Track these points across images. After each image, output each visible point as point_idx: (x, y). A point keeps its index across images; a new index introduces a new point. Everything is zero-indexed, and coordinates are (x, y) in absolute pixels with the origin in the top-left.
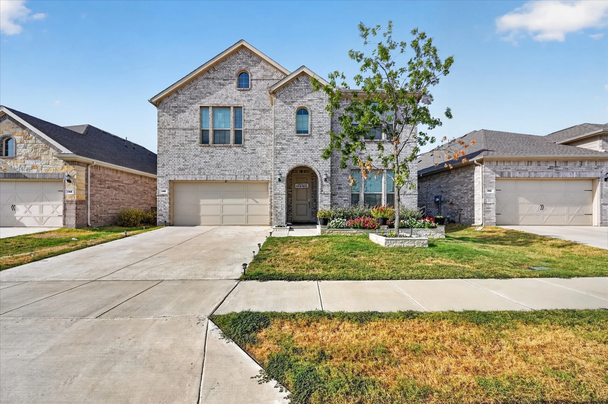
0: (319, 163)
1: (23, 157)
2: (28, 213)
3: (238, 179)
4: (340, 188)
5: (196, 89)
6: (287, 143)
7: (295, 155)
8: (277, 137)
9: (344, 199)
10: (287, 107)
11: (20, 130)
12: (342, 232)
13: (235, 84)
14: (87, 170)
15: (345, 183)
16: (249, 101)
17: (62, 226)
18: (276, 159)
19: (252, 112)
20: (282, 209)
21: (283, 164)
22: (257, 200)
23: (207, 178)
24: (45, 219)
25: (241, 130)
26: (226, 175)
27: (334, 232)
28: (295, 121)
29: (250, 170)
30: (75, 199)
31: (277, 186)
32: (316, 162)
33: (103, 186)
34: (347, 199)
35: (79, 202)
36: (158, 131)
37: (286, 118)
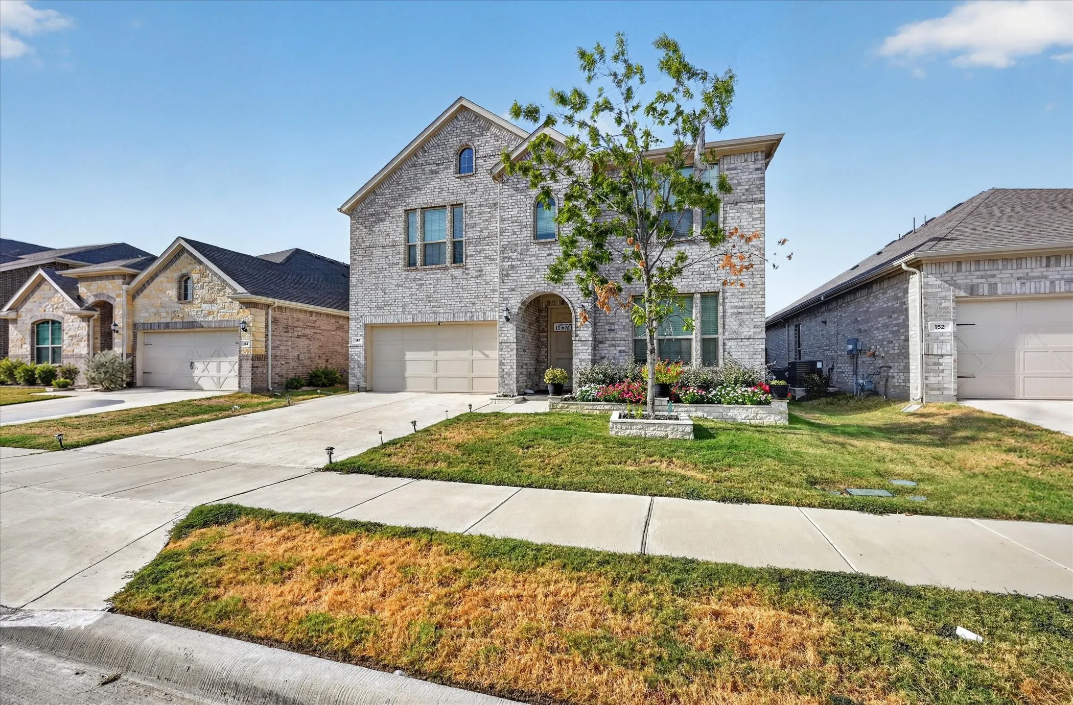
0: (572, 287)
1: (199, 301)
2: (206, 372)
3: (456, 319)
4: (611, 330)
5: (398, 184)
6: (519, 257)
7: (531, 277)
8: (504, 249)
9: (620, 348)
10: (519, 197)
11: (197, 267)
12: (586, 407)
13: (453, 169)
14: (267, 314)
15: (621, 320)
16: (472, 193)
17: (237, 389)
18: (502, 284)
19: (477, 210)
20: (512, 368)
21: (513, 293)
22: (487, 352)
23: (413, 319)
24: (222, 380)
25: (462, 241)
26: (439, 313)
27: (571, 407)
28: (531, 220)
29: (474, 304)
30: (250, 353)
31: (504, 329)
32: (567, 287)
33: (290, 335)
34: (624, 348)
35: (256, 358)
36: (351, 253)
37: (518, 215)
